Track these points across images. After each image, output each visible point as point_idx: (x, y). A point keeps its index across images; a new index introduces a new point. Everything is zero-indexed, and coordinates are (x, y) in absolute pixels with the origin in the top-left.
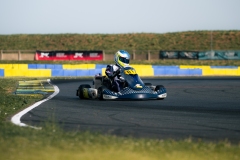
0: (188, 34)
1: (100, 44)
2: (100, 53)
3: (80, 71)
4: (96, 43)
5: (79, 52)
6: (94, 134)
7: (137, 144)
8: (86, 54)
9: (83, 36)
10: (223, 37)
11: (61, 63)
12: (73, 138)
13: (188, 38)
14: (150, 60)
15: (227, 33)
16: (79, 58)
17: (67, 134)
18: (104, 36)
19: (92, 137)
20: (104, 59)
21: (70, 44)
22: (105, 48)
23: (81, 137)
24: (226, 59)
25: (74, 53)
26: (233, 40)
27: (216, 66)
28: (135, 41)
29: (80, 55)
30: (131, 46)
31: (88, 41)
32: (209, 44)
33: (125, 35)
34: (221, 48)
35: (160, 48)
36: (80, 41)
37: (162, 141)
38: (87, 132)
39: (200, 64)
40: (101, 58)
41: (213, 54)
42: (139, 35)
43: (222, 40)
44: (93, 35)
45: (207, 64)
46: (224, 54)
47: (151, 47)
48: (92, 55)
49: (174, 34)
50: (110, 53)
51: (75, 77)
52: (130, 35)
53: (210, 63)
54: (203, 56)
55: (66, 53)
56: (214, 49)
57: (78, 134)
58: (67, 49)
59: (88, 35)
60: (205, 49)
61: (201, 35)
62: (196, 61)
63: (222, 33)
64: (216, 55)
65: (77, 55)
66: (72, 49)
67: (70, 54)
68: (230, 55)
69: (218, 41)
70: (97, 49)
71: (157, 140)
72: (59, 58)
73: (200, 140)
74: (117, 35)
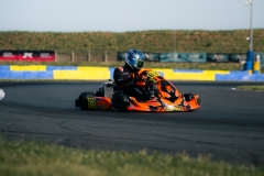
0: (149, 34)
1: (52, 43)
2: (52, 53)
3: (29, 73)
4: (47, 42)
5: (28, 52)
6: (39, 144)
7: (86, 156)
8: (36, 54)
9: (34, 34)
10: (188, 37)
11: (9, 64)
12: (16, 148)
13: (149, 38)
14: (107, 62)
15: (192, 33)
16: (28, 58)
17: (10, 143)
18: (57, 35)
19: (37, 148)
20: (56, 60)
21: (19, 42)
22: (57, 48)
23: (25, 147)
24: (190, 62)
25: (22, 53)
26: (198, 41)
27: (180, 69)
28: (91, 40)
29: (30, 55)
30: (86, 46)
31: (39, 39)
32: (171, 45)
33: (79, 34)
34: (185, 50)
35: (118, 49)
36: (30, 40)
37: (114, 153)
38: (32, 142)
39: (161, 67)
40: (53, 58)
41: (176, 56)
42: (95, 34)
43: (186, 40)
44: (44, 34)
45: (169, 68)
46: (188, 56)
47: (108, 47)
48: (43, 55)
49: (134, 33)
50: (63, 54)
51: (23, 79)
52: (85, 33)
53: (172, 66)
54: (166, 58)
55: (15, 52)
56: (177, 50)
57: (22, 144)
58: (15, 49)
59: (39, 33)
60: (168, 51)
61: (163, 34)
62: (158, 64)
63: (186, 33)
64: (179, 57)
65: (26, 55)
66: (21, 49)
67: (18, 53)
68: (195, 57)
69: (182, 42)
70: (48, 49)
71: (109, 152)
72: (6, 58)
73: (155, 152)
74: (70, 34)
